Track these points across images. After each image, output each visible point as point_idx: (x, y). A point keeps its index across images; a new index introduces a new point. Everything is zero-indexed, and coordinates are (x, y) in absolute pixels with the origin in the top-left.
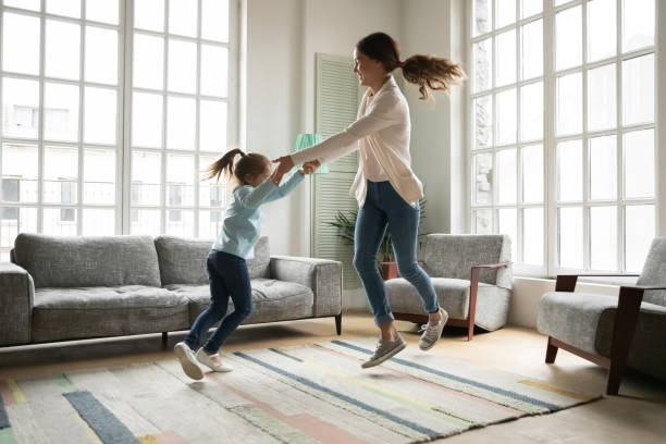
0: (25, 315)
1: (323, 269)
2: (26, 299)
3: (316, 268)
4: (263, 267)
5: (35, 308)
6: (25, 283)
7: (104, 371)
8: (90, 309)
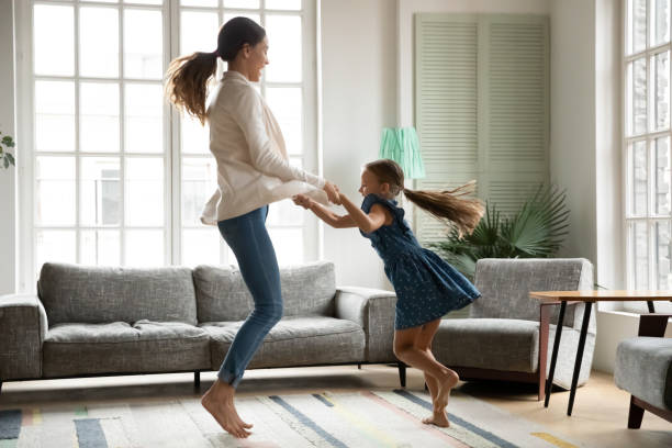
0: (36, 348)
1: (377, 304)
2: (37, 331)
3: (368, 303)
4: (324, 301)
5: (45, 342)
6: (36, 315)
7: (125, 406)
8: (99, 343)
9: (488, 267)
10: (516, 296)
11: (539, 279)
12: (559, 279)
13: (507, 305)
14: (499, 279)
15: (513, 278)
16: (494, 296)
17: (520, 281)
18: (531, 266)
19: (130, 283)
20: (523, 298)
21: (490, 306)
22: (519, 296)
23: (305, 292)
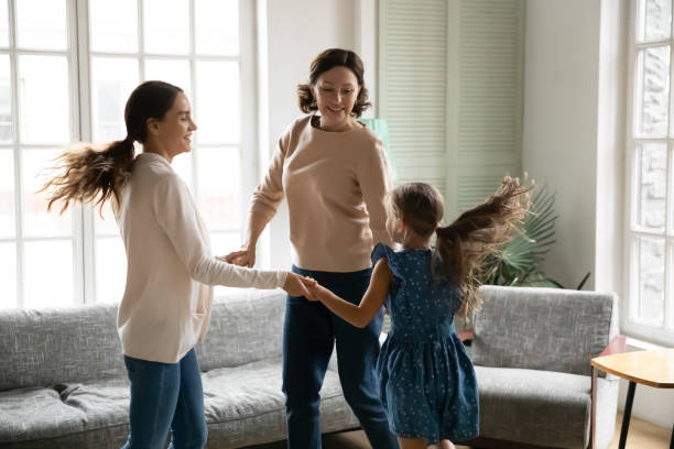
9: (493, 299)
10: (531, 336)
11: (559, 317)
12: (586, 317)
13: (521, 346)
14: (508, 314)
15: (526, 315)
16: (503, 334)
17: (534, 317)
18: (548, 299)
19: (51, 332)
20: (539, 339)
21: (498, 346)
22: (536, 336)
23: (272, 330)
